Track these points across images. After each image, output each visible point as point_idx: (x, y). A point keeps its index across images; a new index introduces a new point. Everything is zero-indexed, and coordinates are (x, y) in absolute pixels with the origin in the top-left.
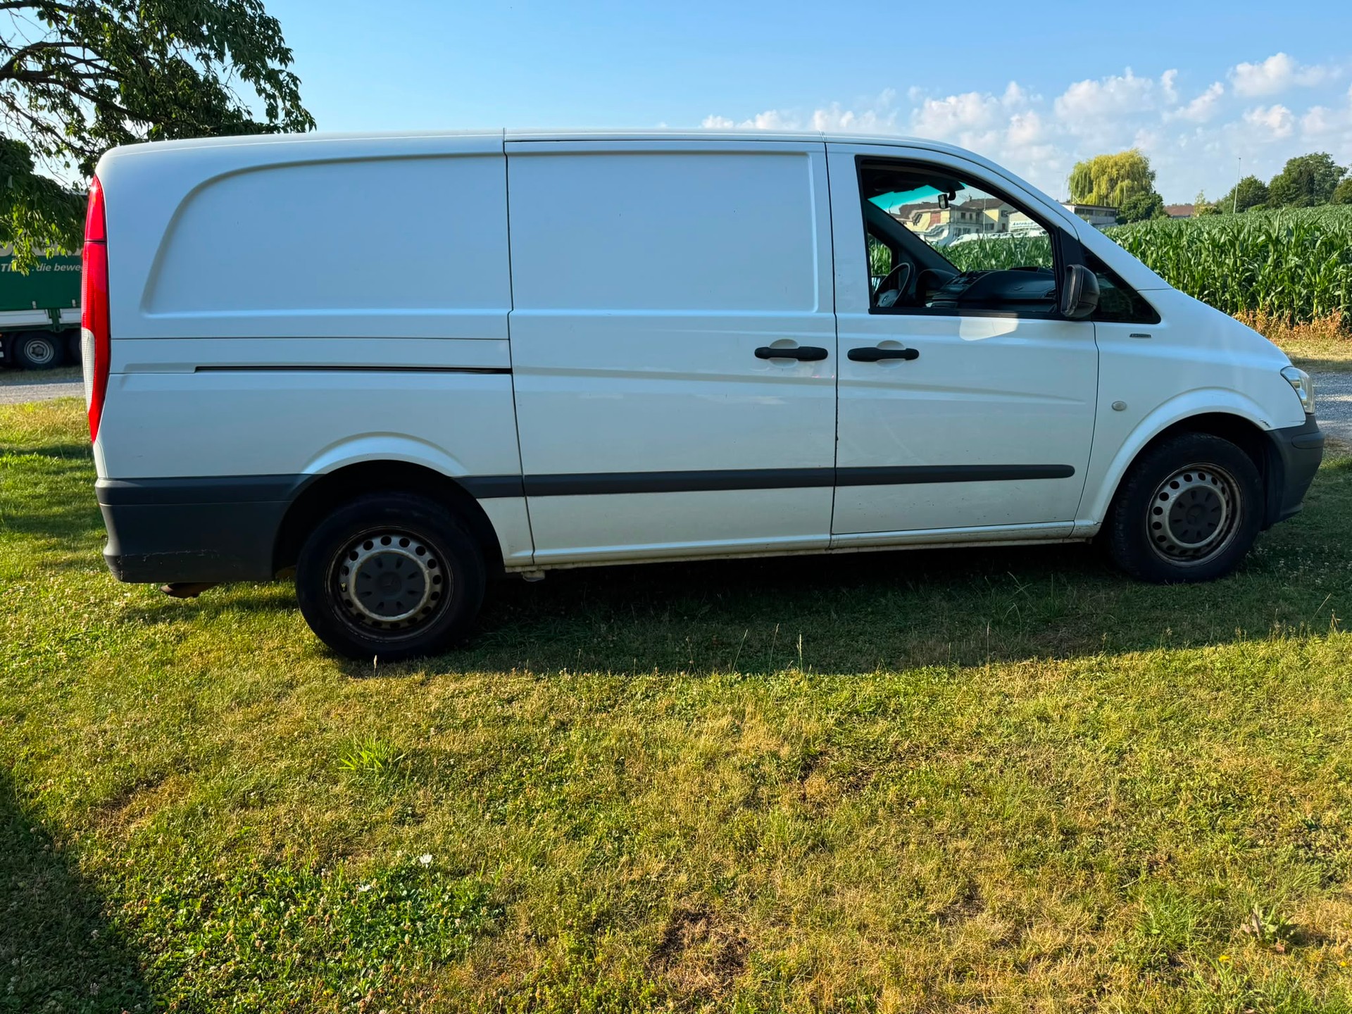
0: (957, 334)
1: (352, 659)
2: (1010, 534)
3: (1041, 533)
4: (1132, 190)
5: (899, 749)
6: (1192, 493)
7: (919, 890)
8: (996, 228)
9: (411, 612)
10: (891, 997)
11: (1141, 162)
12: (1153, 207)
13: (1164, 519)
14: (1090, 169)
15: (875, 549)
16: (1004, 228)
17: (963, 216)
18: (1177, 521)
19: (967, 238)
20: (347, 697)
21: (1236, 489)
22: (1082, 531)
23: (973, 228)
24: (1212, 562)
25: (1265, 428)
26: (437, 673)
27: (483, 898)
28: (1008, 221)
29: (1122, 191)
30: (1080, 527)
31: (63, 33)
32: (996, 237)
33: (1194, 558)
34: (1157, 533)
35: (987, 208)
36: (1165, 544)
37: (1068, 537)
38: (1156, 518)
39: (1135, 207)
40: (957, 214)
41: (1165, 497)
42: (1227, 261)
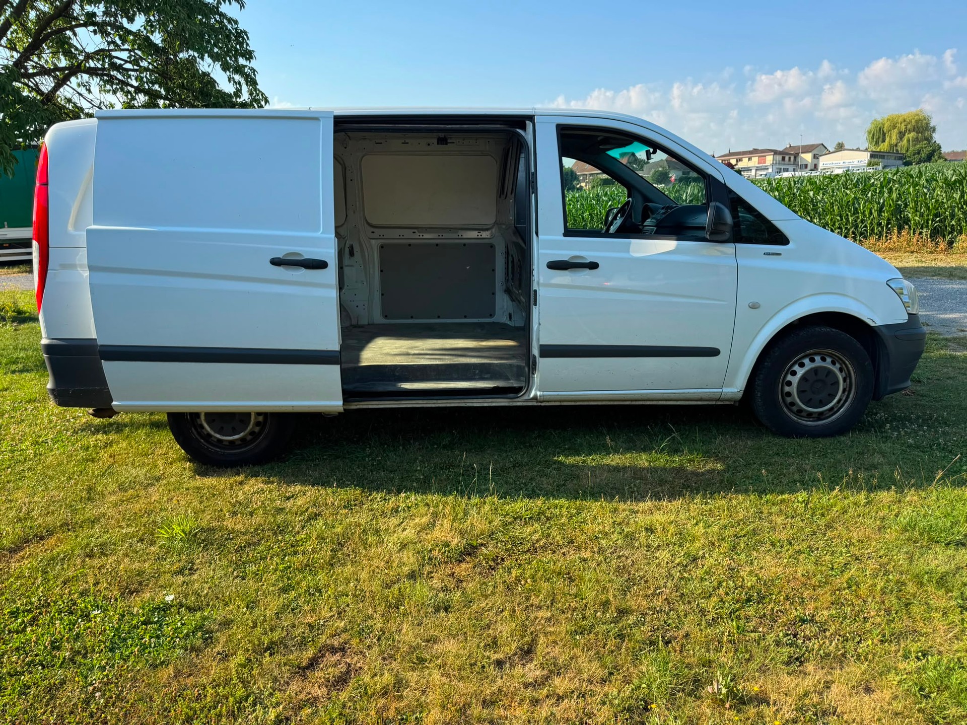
0: (628, 251)
1: (204, 464)
2: (672, 396)
3: (696, 396)
4: (916, 140)
5: (537, 545)
6: (815, 371)
7: (494, 644)
8: (809, 168)
9: (242, 434)
10: (435, 714)
11: (925, 118)
12: (933, 153)
13: (794, 390)
14: (884, 125)
15: (573, 404)
16: (815, 167)
17: (783, 159)
18: (803, 391)
19: (786, 175)
20: (187, 489)
21: (851, 369)
22: (729, 396)
23: (791, 168)
24: (832, 423)
25: (872, 324)
26: (252, 477)
27: (201, 627)
28: (818, 162)
29: (908, 141)
30: (726, 393)
31: (109, 43)
32: (809, 174)
33: (819, 419)
34: (789, 400)
35: (802, 153)
36: (795, 408)
37: (718, 400)
38: (787, 389)
39: (919, 153)
40: (779, 158)
41: (794, 373)
42: (955, 195)
